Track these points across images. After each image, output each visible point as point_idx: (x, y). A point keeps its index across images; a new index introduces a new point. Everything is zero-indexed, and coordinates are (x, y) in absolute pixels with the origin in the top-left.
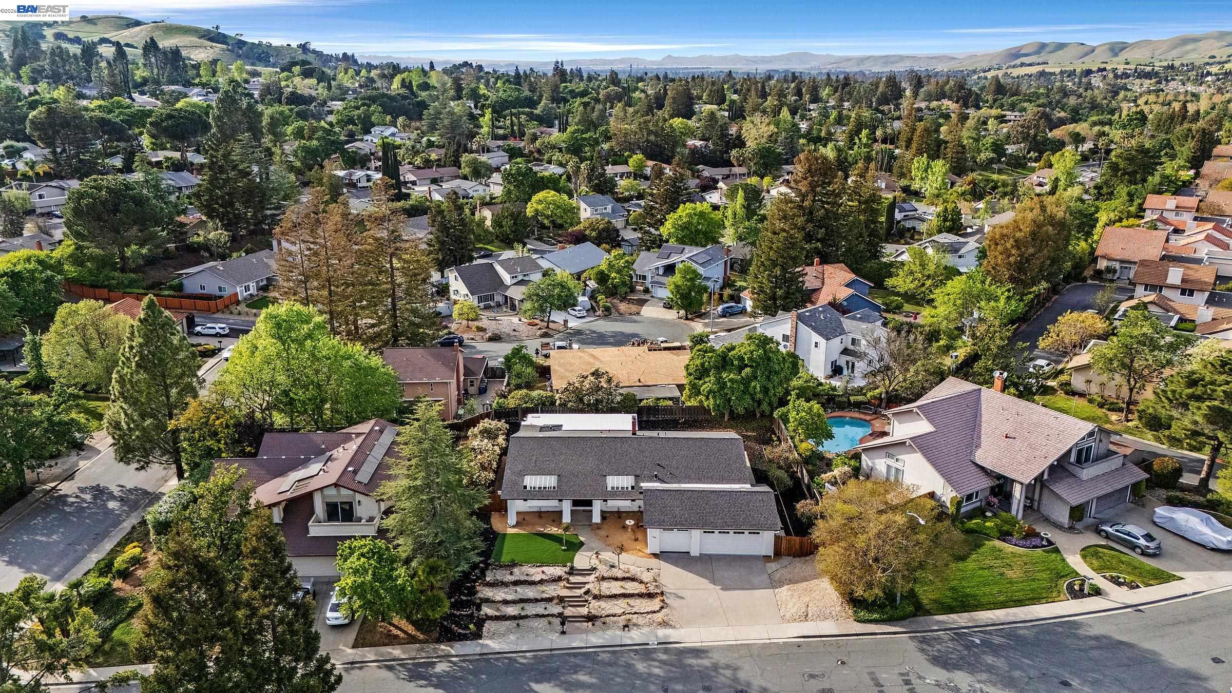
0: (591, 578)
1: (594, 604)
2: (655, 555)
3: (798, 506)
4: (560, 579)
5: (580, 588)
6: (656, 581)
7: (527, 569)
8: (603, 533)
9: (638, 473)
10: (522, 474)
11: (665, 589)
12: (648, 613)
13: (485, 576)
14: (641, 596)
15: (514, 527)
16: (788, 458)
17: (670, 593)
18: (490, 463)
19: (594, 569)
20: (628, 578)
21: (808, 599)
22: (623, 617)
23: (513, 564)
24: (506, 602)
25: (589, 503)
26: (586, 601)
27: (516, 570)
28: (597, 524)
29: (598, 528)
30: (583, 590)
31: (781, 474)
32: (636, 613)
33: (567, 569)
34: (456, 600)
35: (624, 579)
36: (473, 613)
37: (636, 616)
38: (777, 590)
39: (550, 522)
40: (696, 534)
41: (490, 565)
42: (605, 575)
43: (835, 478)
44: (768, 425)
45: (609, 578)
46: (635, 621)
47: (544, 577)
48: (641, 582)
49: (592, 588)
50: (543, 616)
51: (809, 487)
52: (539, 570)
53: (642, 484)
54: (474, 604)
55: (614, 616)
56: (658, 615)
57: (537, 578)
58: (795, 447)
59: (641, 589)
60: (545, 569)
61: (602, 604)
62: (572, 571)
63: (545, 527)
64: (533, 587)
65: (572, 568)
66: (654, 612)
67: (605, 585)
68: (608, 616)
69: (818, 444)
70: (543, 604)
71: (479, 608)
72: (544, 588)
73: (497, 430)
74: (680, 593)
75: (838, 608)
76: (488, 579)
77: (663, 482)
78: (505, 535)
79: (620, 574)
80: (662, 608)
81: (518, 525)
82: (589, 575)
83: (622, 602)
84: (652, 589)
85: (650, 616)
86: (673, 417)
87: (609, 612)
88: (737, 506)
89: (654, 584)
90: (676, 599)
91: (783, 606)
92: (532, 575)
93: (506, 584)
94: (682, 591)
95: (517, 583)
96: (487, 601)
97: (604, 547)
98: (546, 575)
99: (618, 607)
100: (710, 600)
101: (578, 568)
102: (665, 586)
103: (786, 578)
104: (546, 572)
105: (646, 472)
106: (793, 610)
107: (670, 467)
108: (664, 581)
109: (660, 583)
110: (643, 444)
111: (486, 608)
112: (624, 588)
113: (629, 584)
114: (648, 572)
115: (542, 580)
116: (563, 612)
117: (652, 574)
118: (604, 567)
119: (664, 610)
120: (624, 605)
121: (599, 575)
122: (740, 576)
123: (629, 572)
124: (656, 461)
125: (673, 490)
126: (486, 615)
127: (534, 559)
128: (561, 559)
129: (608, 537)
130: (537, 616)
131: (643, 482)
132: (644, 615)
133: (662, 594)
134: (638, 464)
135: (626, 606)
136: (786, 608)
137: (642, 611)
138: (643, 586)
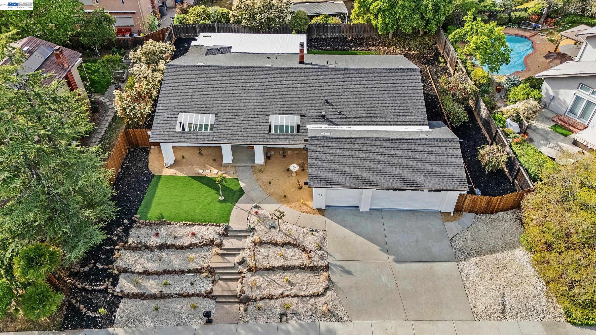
0: (247, 242)
1: (250, 278)
2: (321, 211)
3: (482, 152)
4: (211, 243)
5: (234, 255)
6: (320, 248)
7: (175, 229)
8: (265, 177)
9: (304, 112)
10: (175, 111)
11: (331, 260)
12: (310, 296)
13: (127, 236)
14: (303, 268)
15: (171, 166)
16: (465, 89)
17: (335, 265)
18: (149, 91)
19: (252, 230)
20: (289, 244)
21: (501, 283)
22: (280, 301)
23: (161, 222)
24: (146, 273)
25: (250, 148)
26: (241, 273)
27: (162, 230)
28: (260, 165)
29: (261, 171)
30: (238, 259)
31: (458, 108)
32: (296, 296)
33: (220, 230)
34: (91, 269)
35: (284, 244)
36: (107, 288)
37: (295, 300)
38: (461, 264)
39: (211, 161)
40: (368, 193)
41: (135, 222)
42: (264, 239)
43: (517, 112)
44: (431, 44)
45: (268, 243)
46: (294, 307)
47: (195, 241)
48: (304, 250)
49: (247, 258)
50: (188, 296)
51: (487, 124)
52: (189, 230)
53: (309, 127)
54: (110, 275)
55: (271, 298)
56: (321, 300)
58: (468, 73)
59: (303, 260)
60: (195, 229)
61: (257, 279)
62: (227, 233)
63: (205, 169)
64: (180, 254)
65: (226, 229)
66: (318, 295)
67: (263, 251)
68: (264, 298)
69: (493, 70)
70: (190, 277)
71: (115, 283)
72: (191, 255)
73: (161, 52)
74: (347, 266)
75: (544, 301)
76: (130, 241)
77: (332, 123)
78: (160, 177)
79: (280, 238)
80: (327, 289)
81: (176, 164)
82: (246, 237)
83: (282, 277)
84: (316, 261)
85: (312, 301)
86: (341, 35)
87: (265, 293)
88: (416, 158)
89: (318, 252)
90: (344, 275)
91: (472, 291)
92: (181, 237)
93: (150, 248)
94: (349, 262)
95: (162, 247)
96: (126, 271)
97: (265, 197)
98: (197, 237)
99: (276, 285)
100: (384, 278)
101: (234, 228)
102: (330, 255)
103: (471, 247)
104: (197, 233)
105: (312, 111)
106: (486, 300)
107: (340, 105)
108: (330, 247)
109: (325, 251)
110: (310, 76)
111: (124, 281)
112: (284, 257)
113: (290, 252)
114: (312, 234)
115: (191, 245)
116: (212, 289)
117: (316, 238)
118: (263, 227)
119: (329, 293)
120: (283, 282)
121: (256, 238)
122: (417, 241)
123: (290, 235)
124: (324, 97)
125: (343, 138)
126: (122, 291)
127: (185, 215)
128: (215, 214)
129: (270, 183)
130: (181, 295)
131: (309, 124)
132: (306, 299)
133: (327, 268)
134: (304, 101)
135: (285, 284)
136: (476, 295)
137: (303, 293)
138: (306, 256)
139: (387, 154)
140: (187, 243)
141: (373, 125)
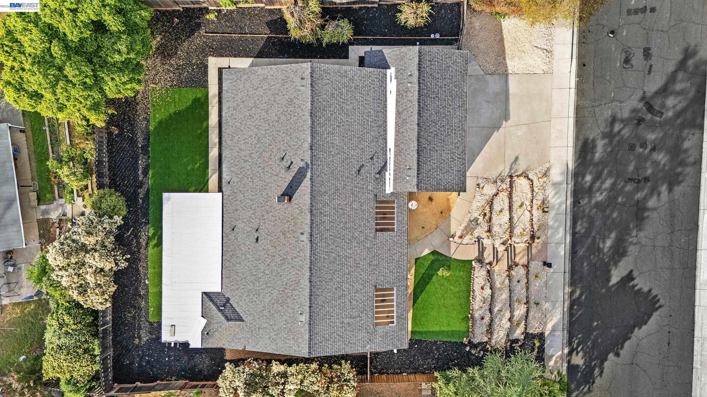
0: (487, 242)
1: (516, 237)
5: (498, 251)
6: (496, 181)
7: (476, 304)
8: (416, 232)
11: (506, 172)
12: (533, 191)
13: (481, 343)
14: (510, 197)
17: (511, 169)
19: (479, 240)
20: (490, 208)
21: (527, 46)
22: (534, 213)
23: (471, 318)
24: (511, 318)
27: (478, 315)
30: (501, 248)
32: (532, 201)
33: (478, 265)
35: (490, 212)
36: (521, 346)
37: (534, 201)
38: (510, 72)
42: (486, 229)
45: (489, 226)
46: (539, 202)
47: (487, 286)
48: (496, 195)
49: (500, 241)
50: (528, 282)
52: (478, 292)
53: (388, 191)
54: (511, 346)
55: (532, 220)
56: (535, 182)
57: (488, 292)
59: (503, 196)
60: (477, 288)
61: (517, 231)
62: (480, 260)
64: (497, 296)
65: (477, 261)
66: (532, 185)
67: (496, 229)
68: (532, 225)
70: (515, 284)
71: (516, 341)
72: (498, 285)
74: (510, 160)
76: (484, 340)
77: (384, 167)
78: (413, 332)
80: (527, 177)
82: (483, 244)
83: (517, 213)
84: (505, 185)
85: (536, 189)
87: (528, 225)
88: (438, 91)
89: (499, 184)
90: (518, 163)
91: (531, 69)
92: (484, 298)
93: (492, 320)
94: (506, 159)
95: (491, 311)
96: (508, 336)
97: (440, 231)
98: (485, 285)
99: (522, 217)
100: (520, 133)
101: (477, 254)
102: (501, 174)
103: (494, 59)
104: (481, 285)
105: (370, 188)
106: (539, 62)
107: (361, 158)
108: (494, 175)
109: (497, 178)
110: (323, 189)
111: (515, 335)
112: (501, 211)
113: (497, 207)
114: (483, 188)
115: (491, 288)
116: (523, 266)
117: (486, 186)
118: (477, 230)
119: (530, 177)
120: (520, 212)
121: (484, 235)
122: (488, 102)
123: (483, 206)
124: (352, 175)
125: (418, 158)
126: (523, 334)
127: (463, 299)
128: (461, 273)
129: (423, 228)
130: (527, 288)
131: (385, 190)
132: (535, 194)
133: (511, 177)
134: (357, 196)
135: (522, 210)
136: (534, 67)
137: (530, 196)
138: (500, 194)
139: (434, 118)
140: (490, 291)
141: (386, 125)
